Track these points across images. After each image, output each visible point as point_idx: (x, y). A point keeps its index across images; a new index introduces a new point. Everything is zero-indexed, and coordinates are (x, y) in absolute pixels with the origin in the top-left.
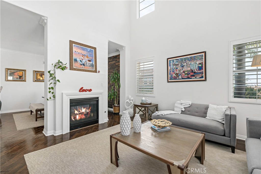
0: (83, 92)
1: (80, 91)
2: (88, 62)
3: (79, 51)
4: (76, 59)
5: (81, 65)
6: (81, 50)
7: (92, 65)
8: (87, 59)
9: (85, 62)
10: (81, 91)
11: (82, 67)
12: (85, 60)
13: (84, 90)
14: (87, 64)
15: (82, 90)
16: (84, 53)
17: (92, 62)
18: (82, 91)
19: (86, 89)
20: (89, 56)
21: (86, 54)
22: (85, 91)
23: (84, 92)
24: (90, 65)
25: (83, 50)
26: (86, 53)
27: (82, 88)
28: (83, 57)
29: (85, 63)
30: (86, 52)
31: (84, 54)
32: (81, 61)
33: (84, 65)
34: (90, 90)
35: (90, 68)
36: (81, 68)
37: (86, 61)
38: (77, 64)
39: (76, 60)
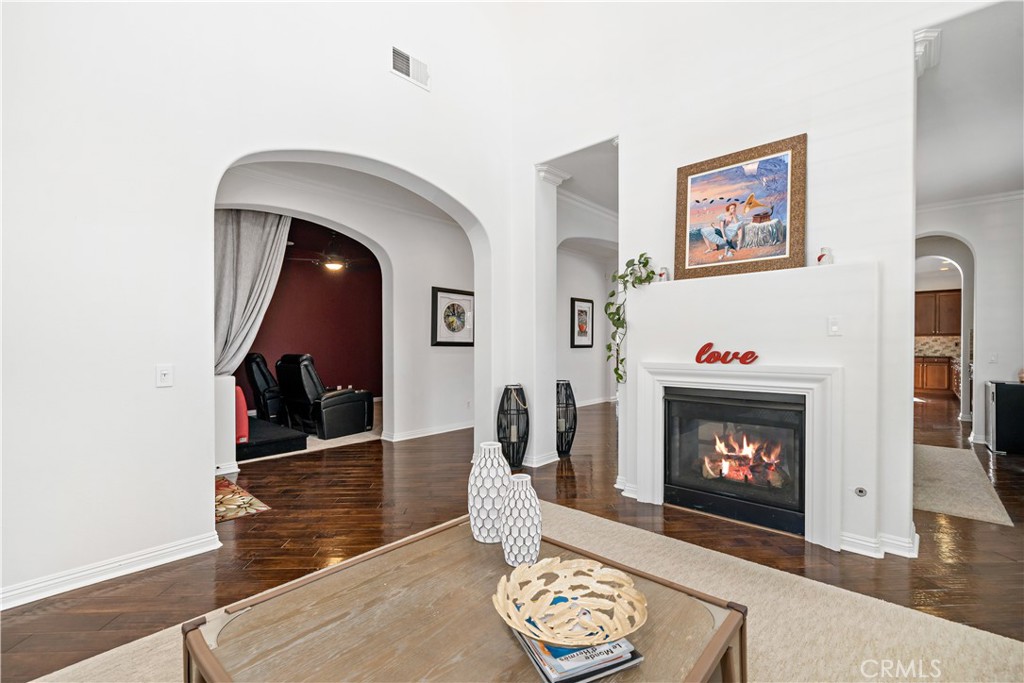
0: (713, 362)
1: (698, 360)
2: (753, 225)
3: (713, 192)
4: (699, 230)
5: (719, 247)
6: (721, 185)
7: (778, 235)
8: (746, 213)
9: (740, 233)
10: (704, 357)
11: (720, 258)
12: (738, 220)
13: (718, 353)
14: (747, 238)
15: (707, 354)
16: (736, 190)
17: (774, 221)
18: (708, 360)
19: (727, 353)
20: (758, 198)
21: (747, 192)
22: (724, 358)
23: (719, 365)
24: (761, 236)
25: (731, 179)
26: (748, 187)
27: (710, 345)
28: (728, 214)
29: (737, 235)
30: (743, 184)
31: (733, 196)
32: (718, 233)
33: (731, 245)
34: (748, 358)
35: (767, 249)
36: (719, 261)
37: (742, 228)
38: (700, 249)
39: (697, 237)
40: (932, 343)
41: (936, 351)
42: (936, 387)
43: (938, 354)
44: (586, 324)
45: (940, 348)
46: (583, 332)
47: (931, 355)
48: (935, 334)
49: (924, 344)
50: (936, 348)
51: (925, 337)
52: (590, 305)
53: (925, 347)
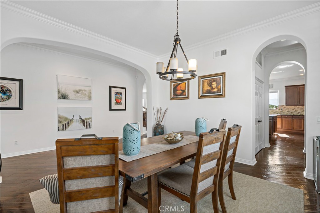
40: (297, 109)
41: (298, 113)
42: (298, 129)
43: (299, 114)
44: (121, 99)
45: (301, 111)
46: (118, 103)
47: (296, 114)
48: (298, 105)
49: (293, 110)
50: (299, 111)
51: (294, 106)
52: (124, 90)
53: (293, 111)
